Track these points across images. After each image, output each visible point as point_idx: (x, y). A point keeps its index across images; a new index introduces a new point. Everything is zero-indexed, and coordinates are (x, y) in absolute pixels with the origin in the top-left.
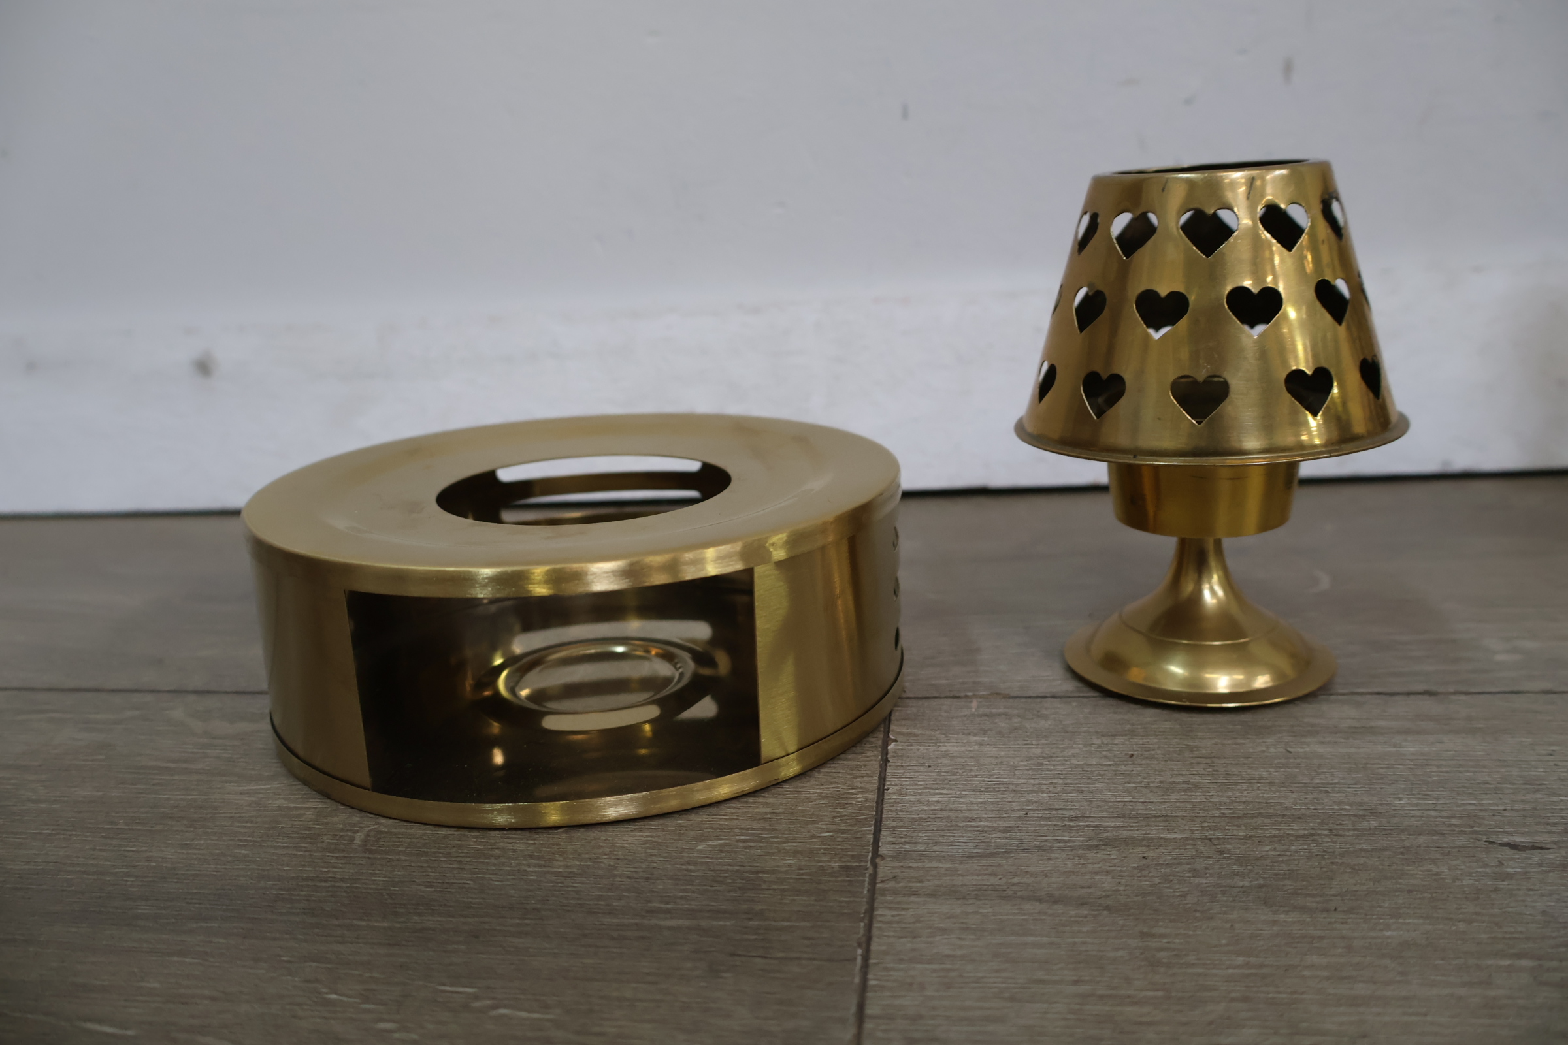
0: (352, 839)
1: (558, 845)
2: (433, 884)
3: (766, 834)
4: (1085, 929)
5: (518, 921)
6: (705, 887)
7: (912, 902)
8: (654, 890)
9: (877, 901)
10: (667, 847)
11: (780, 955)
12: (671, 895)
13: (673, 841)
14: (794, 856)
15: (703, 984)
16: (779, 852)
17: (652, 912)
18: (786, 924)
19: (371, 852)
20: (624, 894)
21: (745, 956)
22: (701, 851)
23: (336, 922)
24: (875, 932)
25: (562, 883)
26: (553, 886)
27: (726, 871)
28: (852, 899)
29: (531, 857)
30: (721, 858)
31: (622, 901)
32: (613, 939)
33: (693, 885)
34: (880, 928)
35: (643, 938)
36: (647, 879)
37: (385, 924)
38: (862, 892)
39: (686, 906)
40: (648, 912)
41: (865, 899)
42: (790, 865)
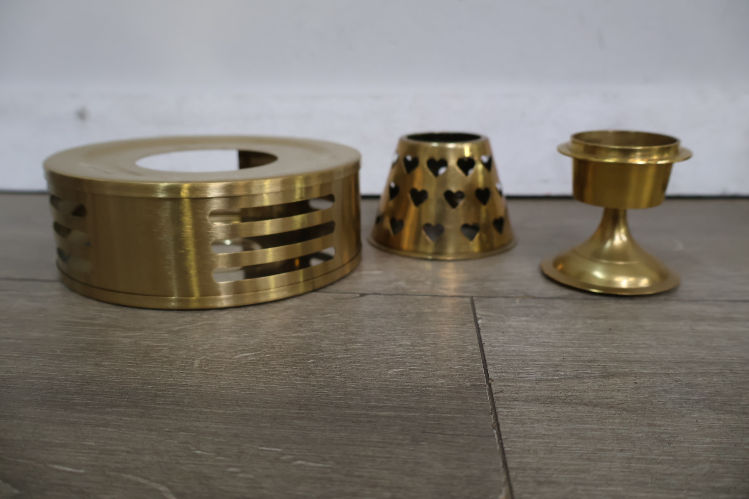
0: (193, 364)
1: (310, 369)
2: (244, 389)
3: (424, 366)
4: (617, 421)
5: (297, 411)
6: (398, 394)
7: (516, 405)
8: (370, 395)
9: (496, 404)
10: (372, 372)
11: (451, 433)
12: (381, 398)
13: (374, 369)
14: (443, 379)
15: (412, 448)
16: (435, 376)
17: (372, 407)
18: (449, 415)
19: (205, 371)
20: (354, 397)
21: (431, 433)
22: (391, 375)
23: (192, 409)
24: (500, 421)
25: (317, 390)
26: (312, 392)
27: (408, 386)
28: (482, 402)
29: (297, 376)
30: (403, 379)
31: (353, 401)
32: (353, 422)
33: (391, 393)
34: (502, 419)
35: (370, 421)
36: (365, 389)
37: (221, 411)
38: (487, 399)
39: (391, 405)
40: (369, 407)
41: (489, 403)
42: (442, 383)
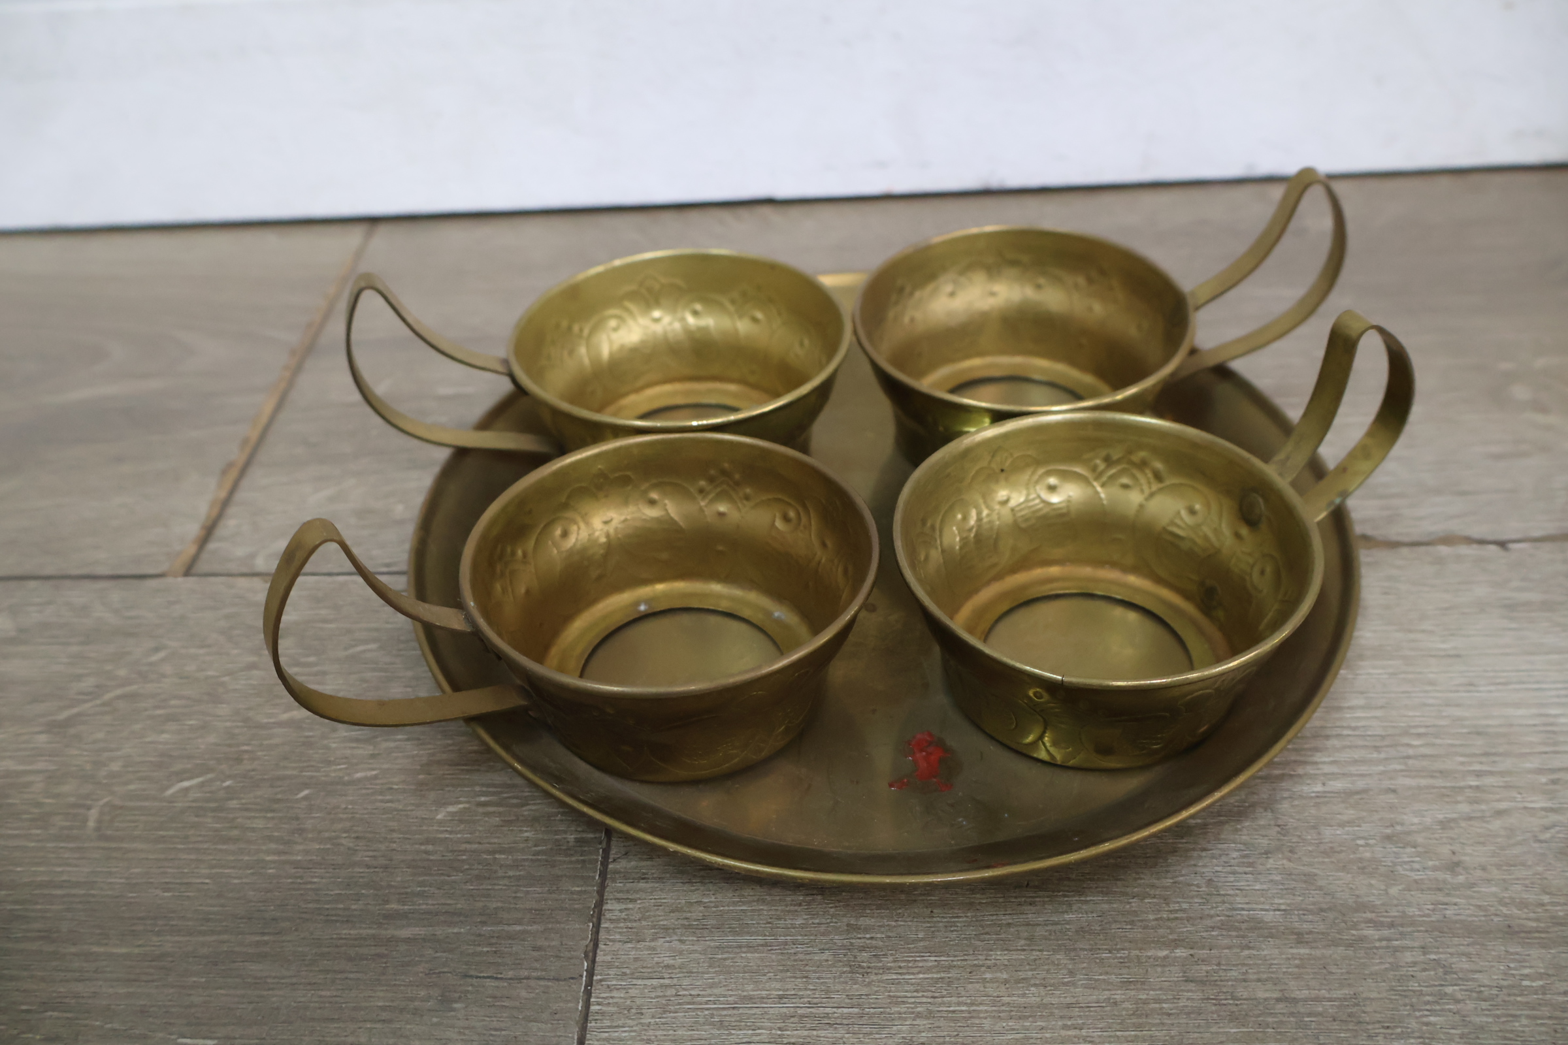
0: (85, 820)
1: (297, 819)
2: (171, 886)
3: (506, 793)
4: (799, 922)
5: (258, 938)
6: (442, 878)
7: (641, 890)
8: (393, 883)
9: (607, 889)
10: (407, 816)
11: (510, 974)
12: (409, 890)
13: (414, 808)
14: (532, 826)
15: (435, 1020)
16: (518, 819)
17: (391, 917)
18: (518, 928)
19: (108, 839)
20: (363, 891)
21: (477, 977)
22: (440, 823)
23: (73, 949)
24: (602, 935)
25: (301, 877)
26: (292, 883)
27: (465, 851)
28: (583, 889)
29: (270, 839)
30: (459, 832)
31: (360, 902)
32: (350, 959)
33: (430, 875)
34: (608, 930)
35: (379, 956)
36: (386, 867)
37: (124, 950)
38: (594, 878)
39: (424, 907)
40: (386, 917)
41: (595, 888)
42: (527, 840)
